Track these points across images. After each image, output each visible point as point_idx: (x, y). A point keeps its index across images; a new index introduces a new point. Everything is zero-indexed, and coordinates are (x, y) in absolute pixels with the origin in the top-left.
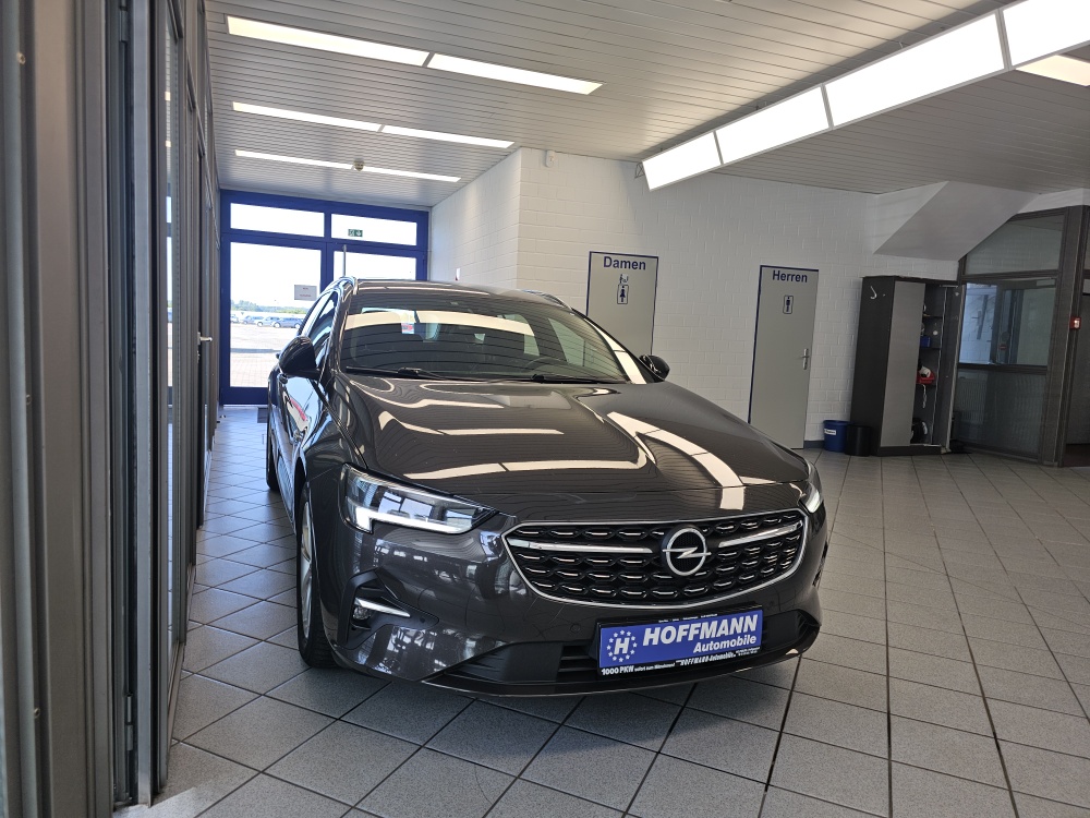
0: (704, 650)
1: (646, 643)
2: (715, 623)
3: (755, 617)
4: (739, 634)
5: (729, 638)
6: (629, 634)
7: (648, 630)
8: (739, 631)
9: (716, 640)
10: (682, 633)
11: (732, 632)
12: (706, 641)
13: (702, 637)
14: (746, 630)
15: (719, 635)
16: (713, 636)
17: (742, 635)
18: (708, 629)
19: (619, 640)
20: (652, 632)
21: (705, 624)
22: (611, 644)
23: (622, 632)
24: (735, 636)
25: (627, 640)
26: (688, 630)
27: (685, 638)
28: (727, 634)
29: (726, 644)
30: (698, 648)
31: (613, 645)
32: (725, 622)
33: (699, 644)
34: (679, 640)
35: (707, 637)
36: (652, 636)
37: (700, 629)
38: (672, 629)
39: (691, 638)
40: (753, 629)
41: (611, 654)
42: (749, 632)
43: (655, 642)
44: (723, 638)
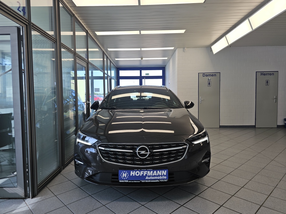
0: (149, 179)
1: (131, 175)
2: (152, 172)
3: (166, 171)
4: (160, 176)
5: (157, 176)
6: (126, 172)
7: (132, 172)
8: (160, 174)
9: (152, 176)
10: (141, 174)
11: (158, 175)
12: (149, 176)
13: (148, 175)
14: (162, 174)
15: (153, 175)
16: (152, 175)
17: (161, 176)
18: (150, 173)
19: (124, 174)
20: (133, 172)
21: (149, 172)
22: (121, 174)
23: (125, 172)
24: (159, 176)
25: (126, 174)
26: (144, 173)
27: (143, 175)
28: (156, 175)
29: (156, 178)
30: (147, 178)
31: (122, 175)
32: (155, 172)
33: (147, 177)
34: (141, 175)
35: (150, 175)
36: (133, 173)
37: (147, 173)
38: (139, 172)
39: (144, 175)
40: (165, 174)
41: (122, 177)
42: (164, 175)
43: (134, 175)
44: (155, 176)
